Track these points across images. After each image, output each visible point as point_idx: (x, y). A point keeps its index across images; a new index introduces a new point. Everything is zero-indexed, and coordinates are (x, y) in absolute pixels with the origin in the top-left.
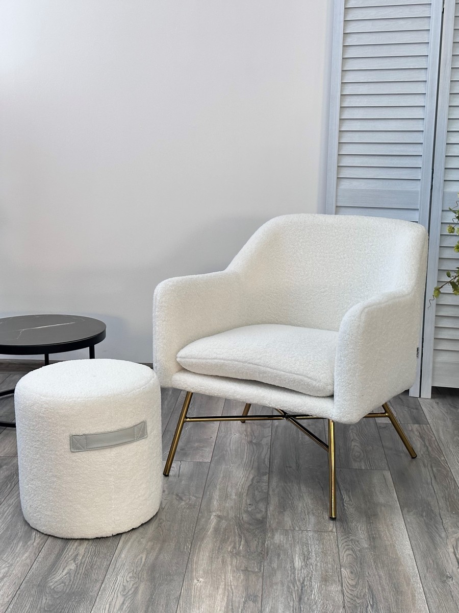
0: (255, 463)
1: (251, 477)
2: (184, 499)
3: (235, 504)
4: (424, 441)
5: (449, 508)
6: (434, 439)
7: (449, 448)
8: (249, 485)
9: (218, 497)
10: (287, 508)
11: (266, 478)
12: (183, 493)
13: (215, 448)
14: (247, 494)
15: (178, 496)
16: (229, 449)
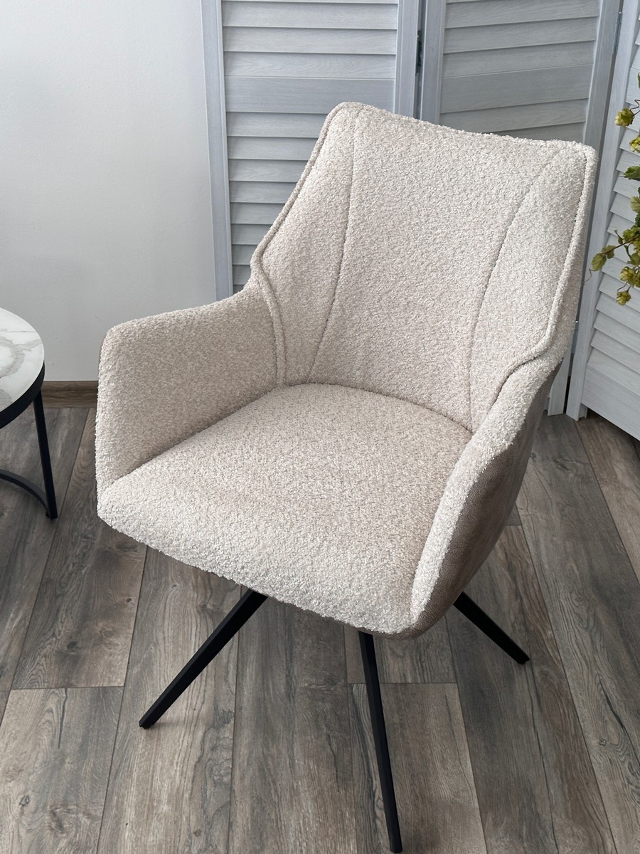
0: (209, 681)
1: (200, 734)
2: (66, 826)
3: (166, 836)
4: (514, 579)
5: (569, 805)
6: (531, 569)
7: (559, 598)
8: (196, 760)
9: (133, 813)
10: (267, 838)
11: (227, 733)
12: (65, 804)
13: (135, 635)
14: (190, 798)
15: (55, 814)
16: (160, 636)
